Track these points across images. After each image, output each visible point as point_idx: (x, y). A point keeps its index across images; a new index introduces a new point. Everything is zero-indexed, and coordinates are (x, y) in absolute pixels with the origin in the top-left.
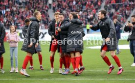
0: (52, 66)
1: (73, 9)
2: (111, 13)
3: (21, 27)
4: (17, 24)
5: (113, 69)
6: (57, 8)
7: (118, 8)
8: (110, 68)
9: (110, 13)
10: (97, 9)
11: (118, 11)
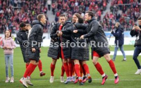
0: (52, 75)
1: (75, 11)
2: (118, 15)
3: (16, 31)
4: (12, 27)
5: (106, 78)
6: (56, 10)
7: (126, 10)
8: (103, 78)
9: (116, 14)
10: (101, 11)
11: (126, 12)
